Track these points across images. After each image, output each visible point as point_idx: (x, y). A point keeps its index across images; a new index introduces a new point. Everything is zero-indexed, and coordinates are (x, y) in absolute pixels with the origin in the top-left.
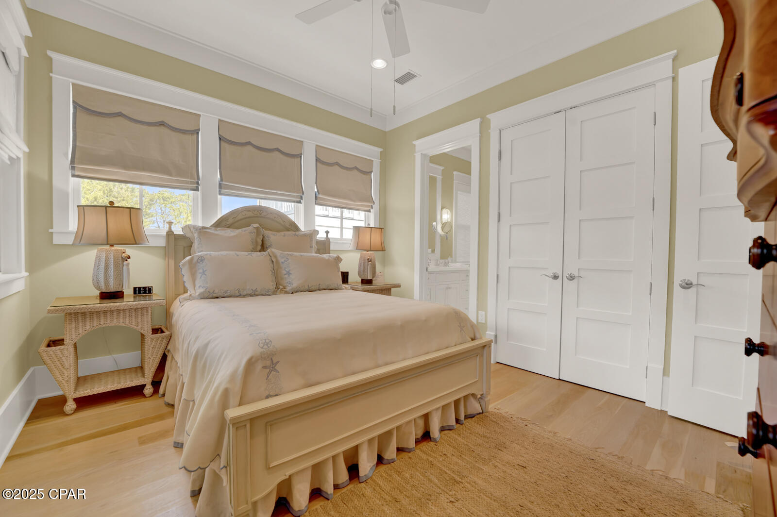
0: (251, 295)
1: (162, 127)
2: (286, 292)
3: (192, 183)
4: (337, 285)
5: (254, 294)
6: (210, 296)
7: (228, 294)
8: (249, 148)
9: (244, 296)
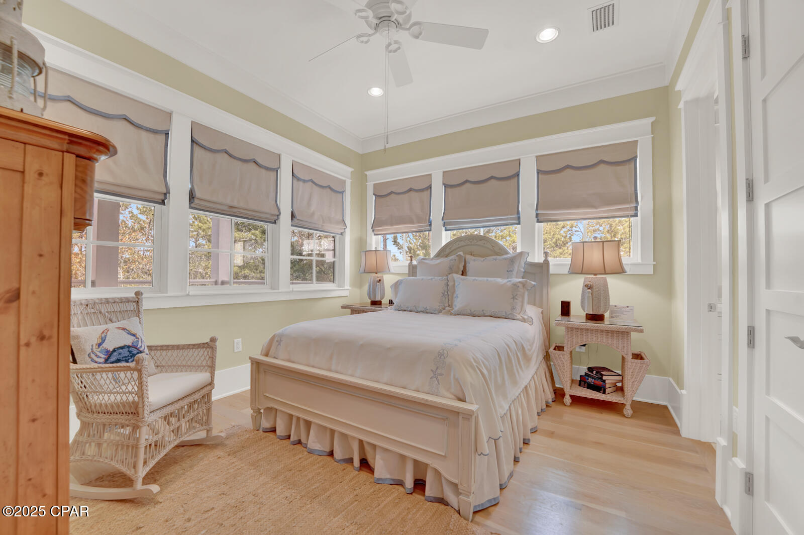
0: (423, 312)
1: (412, 192)
2: (451, 314)
3: (426, 226)
4: (506, 313)
5: (425, 312)
6: (400, 309)
7: (409, 309)
8: (468, 185)
9: (419, 313)
